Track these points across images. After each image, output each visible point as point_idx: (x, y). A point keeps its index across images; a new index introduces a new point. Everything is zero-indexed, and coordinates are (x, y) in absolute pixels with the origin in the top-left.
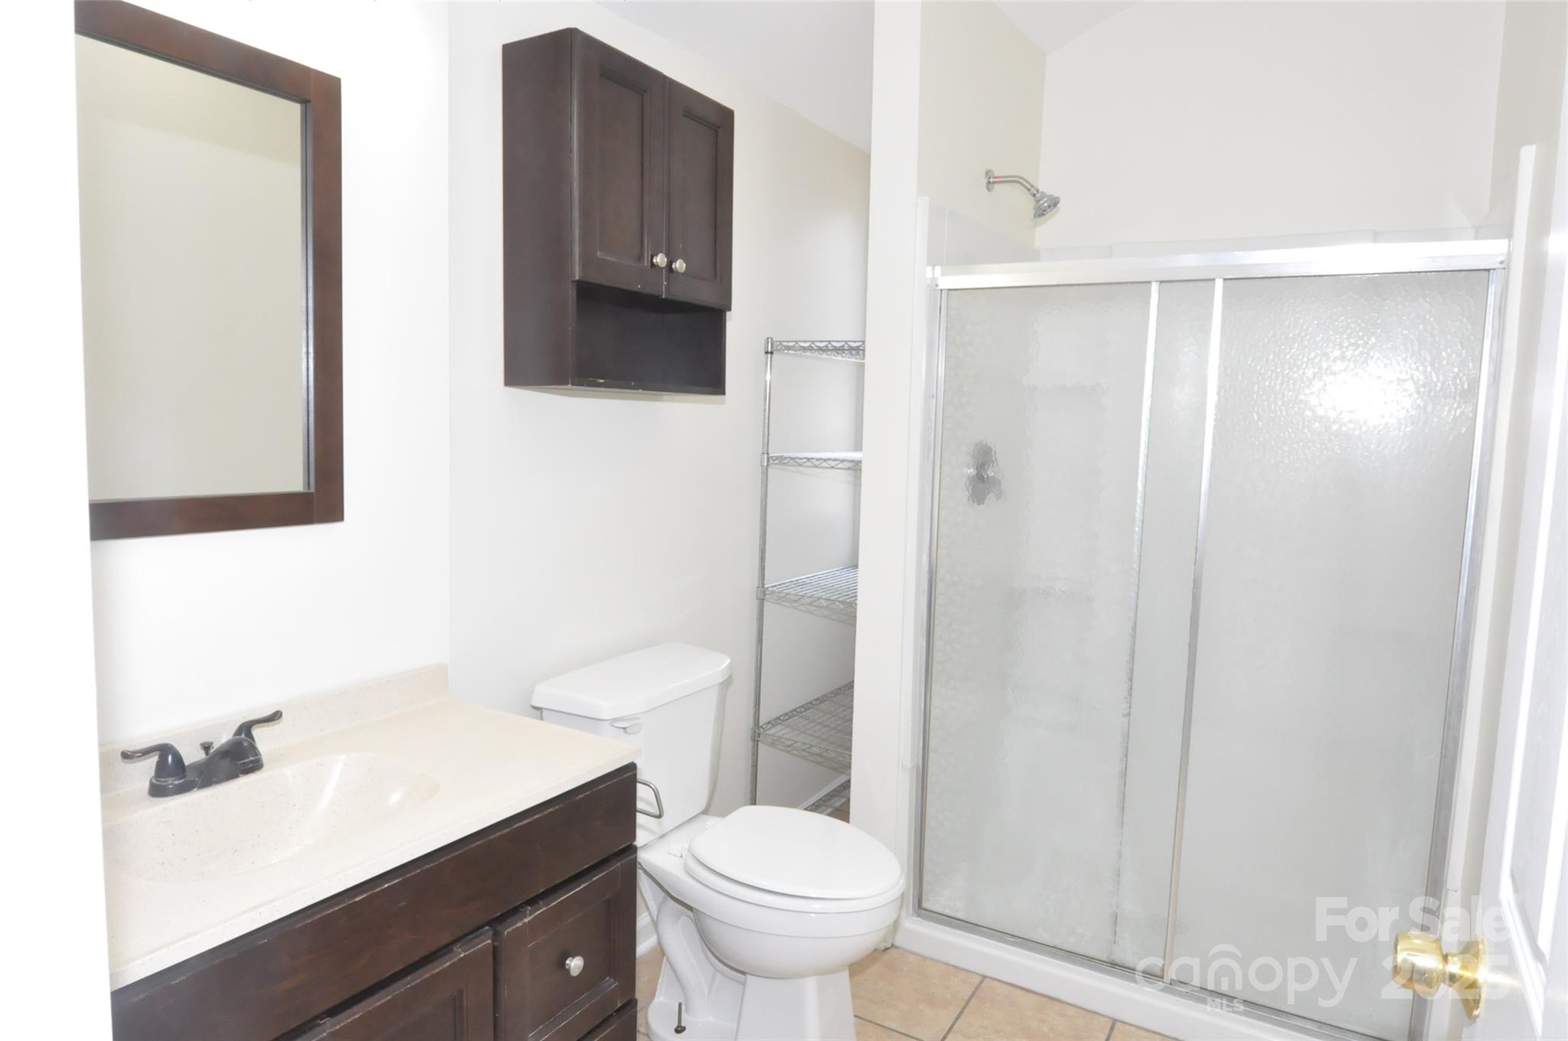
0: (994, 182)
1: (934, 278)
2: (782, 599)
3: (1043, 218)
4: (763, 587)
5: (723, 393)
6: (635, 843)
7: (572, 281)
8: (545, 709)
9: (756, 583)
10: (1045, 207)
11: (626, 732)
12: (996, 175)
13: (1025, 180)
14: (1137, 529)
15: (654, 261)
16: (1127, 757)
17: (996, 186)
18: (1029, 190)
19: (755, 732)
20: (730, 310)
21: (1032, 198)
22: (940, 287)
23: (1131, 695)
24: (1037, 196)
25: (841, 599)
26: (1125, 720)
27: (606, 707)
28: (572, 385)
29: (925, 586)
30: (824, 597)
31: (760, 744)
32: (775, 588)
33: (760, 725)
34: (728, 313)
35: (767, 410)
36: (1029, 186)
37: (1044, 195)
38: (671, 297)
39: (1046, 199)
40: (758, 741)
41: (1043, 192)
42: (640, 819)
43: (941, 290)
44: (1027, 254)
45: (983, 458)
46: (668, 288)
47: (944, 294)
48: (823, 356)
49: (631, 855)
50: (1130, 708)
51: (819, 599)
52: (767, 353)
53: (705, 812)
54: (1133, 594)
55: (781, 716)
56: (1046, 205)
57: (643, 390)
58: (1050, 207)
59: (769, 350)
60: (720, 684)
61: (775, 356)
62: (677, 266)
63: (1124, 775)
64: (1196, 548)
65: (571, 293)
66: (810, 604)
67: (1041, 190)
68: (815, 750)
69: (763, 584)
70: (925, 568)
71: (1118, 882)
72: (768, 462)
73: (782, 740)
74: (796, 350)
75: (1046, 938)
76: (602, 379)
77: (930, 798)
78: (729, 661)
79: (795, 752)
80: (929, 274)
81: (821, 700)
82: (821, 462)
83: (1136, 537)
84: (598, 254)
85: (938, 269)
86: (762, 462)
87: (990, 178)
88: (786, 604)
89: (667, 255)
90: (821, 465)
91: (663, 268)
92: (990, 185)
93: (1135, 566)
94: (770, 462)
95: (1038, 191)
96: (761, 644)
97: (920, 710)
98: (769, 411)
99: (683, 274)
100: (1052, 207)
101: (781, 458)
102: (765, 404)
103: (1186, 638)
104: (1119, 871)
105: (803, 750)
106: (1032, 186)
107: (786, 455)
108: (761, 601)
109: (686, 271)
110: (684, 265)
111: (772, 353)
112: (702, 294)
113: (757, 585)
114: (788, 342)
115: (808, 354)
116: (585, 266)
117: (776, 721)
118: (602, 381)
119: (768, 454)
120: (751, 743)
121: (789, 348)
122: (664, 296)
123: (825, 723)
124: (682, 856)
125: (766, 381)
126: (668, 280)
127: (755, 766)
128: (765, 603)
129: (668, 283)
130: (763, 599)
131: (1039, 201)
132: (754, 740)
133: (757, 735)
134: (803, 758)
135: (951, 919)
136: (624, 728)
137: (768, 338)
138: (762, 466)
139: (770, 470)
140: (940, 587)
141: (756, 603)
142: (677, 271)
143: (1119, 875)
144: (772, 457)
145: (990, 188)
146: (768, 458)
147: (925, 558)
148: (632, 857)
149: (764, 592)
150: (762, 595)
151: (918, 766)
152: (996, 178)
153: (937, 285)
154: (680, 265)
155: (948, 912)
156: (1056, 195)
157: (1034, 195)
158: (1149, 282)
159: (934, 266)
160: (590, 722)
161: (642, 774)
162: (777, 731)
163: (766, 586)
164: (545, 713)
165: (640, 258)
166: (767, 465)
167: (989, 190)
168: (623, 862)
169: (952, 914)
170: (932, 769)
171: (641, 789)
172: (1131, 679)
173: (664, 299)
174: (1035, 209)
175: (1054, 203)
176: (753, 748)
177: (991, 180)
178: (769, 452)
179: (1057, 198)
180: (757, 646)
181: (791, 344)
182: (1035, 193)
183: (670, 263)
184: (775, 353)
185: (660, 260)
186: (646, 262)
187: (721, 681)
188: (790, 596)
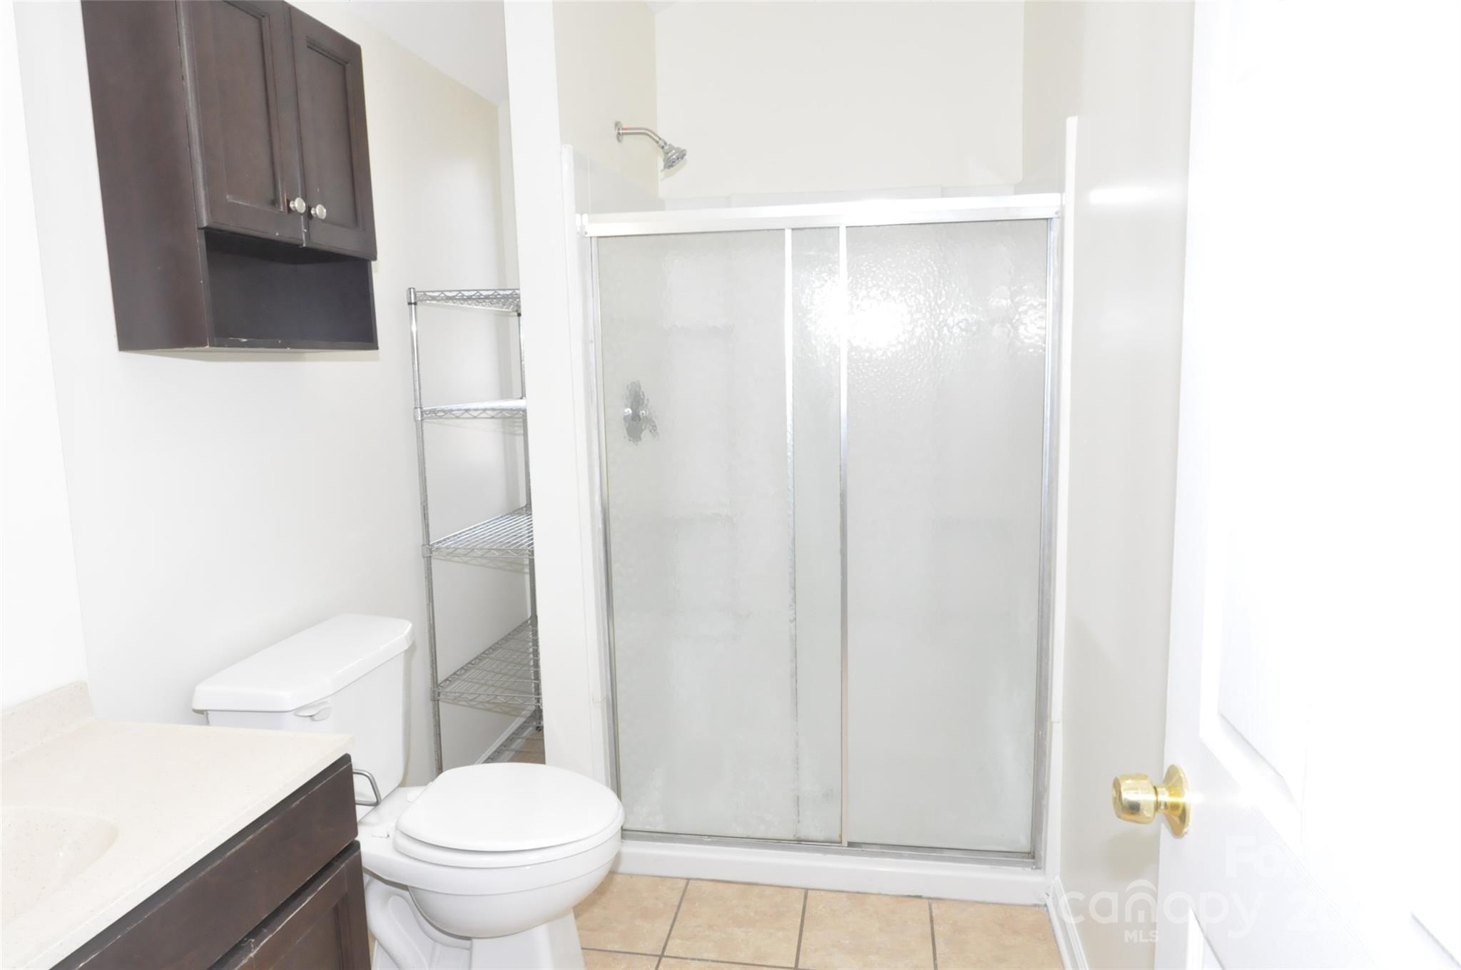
0: (623, 134)
1: (582, 227)
2: (452, 554)
3: (672, 169)
4: (429, 544)
5: (376, 348)
6: (357, 839)
7: (199, 229)
8: (210, 710)
9: (421, 541)
10: (674, 159)
11: (313, 720)
12: (624, 127)
13: (654, 133)
14: (789, 454)
15: (291, 206)
16: (796, 657)
17: (625, 137)
18: (657, 142)
19: (434, 692)
20: (375, 259)
21: (661, 150)
22: (589, 235)
23: (795, 602)
24: (666, 148)
25: (512, 548)
26: (792, 625)
27: (288, 698)
28: (210, 346)
29: (600, 526)
30: (495, 547)
31: (440, 703)
32: (440, 544)
33: (439, 682)
34: (373, 263)
35: (416, 363)
36: (658, 139)
37: (672, 148)
38: (311, 246)
39: (674, 151)
40: (438, 701)
41: (670, 145)
42: (360, 811)
43: (591, 238)
44: (653, 203)
45: (637, 399)
46: (308, 235)
47: (594, 241)
48: (464, 305)
49: (354, 852)
50: (795, 613)
51: (490, 550)
52: (410, 304)
53: (403, 784)
54: (791, 512)
55: (457, 671)
56: (674, 157)
57: (291, 348)
58: (678, 159)
59: (413, 301)
60: (406, 651)
61: (419, 306)
62: (317, 212)
63: (795, 674)
64: (840, 466)
65: (200, 242)
66: (482, 557)
67: (668, 143)
68: (500, 699)
69: (429, 541)
70: (598, 508)
71: (798, 768)
72: (422, 416)
73: (465, 695)
74: (438, 301)
75: (740, 831)
76: (245, 338)
77: (621, 725)
78: (411, 625)
79: (480, 706)
80: (578, 223)
81: (493, 648)
82: (479, 412)
83: (789, 461)
84: (228, 197)
85: (585, 216)
86: (415, 418)
87: (619, 129)
88: (456, 559)
89: (305, 198)
90: (481, 416)
91: (302, 214)
92: (619, 136)
93: (790, 487)
94: (424, 416)
95: (665, 143)
96: (433, 602)
97: (605, 644)
98: (418, 364)
99: (323, 221)
100: (680, 159)
101: (434, 411)
102: (413, 359)
103: (838, 546)
104: (797, 758)
105: (488, 702)
106: (660, 139)
107: (439, 408)
108: (428, 560)
109: (327, 216)
110: (325, 210)
111: (415, 304)
112: (344, 242)
113: (421, 543)
114: (433, 292)
115: (450, 303)
116: (212, 212)
117: (455, 675)
118: (244, 340)
119: (421, 408)
120: (431, 704)
121: (434, 298)
122: (304, 245)
123: (504, 671)
124: (388, 836)
125: (412, 334)
126: (308, 227)
127: (437, 725)
128: (433, 561)
129: (308, 229)
130: (430, 557)
131: (668, 153)
132: (435, 701)
133: (436, 694)
134: (489, 710)
135: (652, 834)
136: (311, 716)
137: (410, 289)
138: (416, 421)
139: (425, 424)
140: (614, 526)
141: (422, 562)
142: (317, 218)
143: (798, 763)
144: (425, 411)
145: (620, 138)
146: (422, 412)
147: (597, 499)
148: (355, 854)
149: (431, 549)
150: (429, 552)
151: (608, 698)
152: (625, 129)
153: (586, 233)
154: (320, 211)
155: (648, 828)
156: (683, 148)
157: (663, 147)
158: (783, 230)
159: (582, 214)
160: (270, 716)
161: (356, 764)
162: (457, 686)
163: (431, 543)
164: (211, 715)
165: (274, 202)
166: (422, 420)
167: (619, 141)
168: (347, 861)
169: (653, 829)
170: (621, 700)
171: (357, 781)
172: (794, 588)
173: (304, 248)
174: (664, 160)
175: (682, 155)
176: (434, 708)
177: (621, 131)
178: (423, 406)
179: (685, 150)
180: (428, 605)
181: (437, 294)
182: (663, 146)
183: (309, 209)
184: (418, 303)
185: (298, 205)
186: (282, 207)
187: (406, 648)
188: (459, 550)
